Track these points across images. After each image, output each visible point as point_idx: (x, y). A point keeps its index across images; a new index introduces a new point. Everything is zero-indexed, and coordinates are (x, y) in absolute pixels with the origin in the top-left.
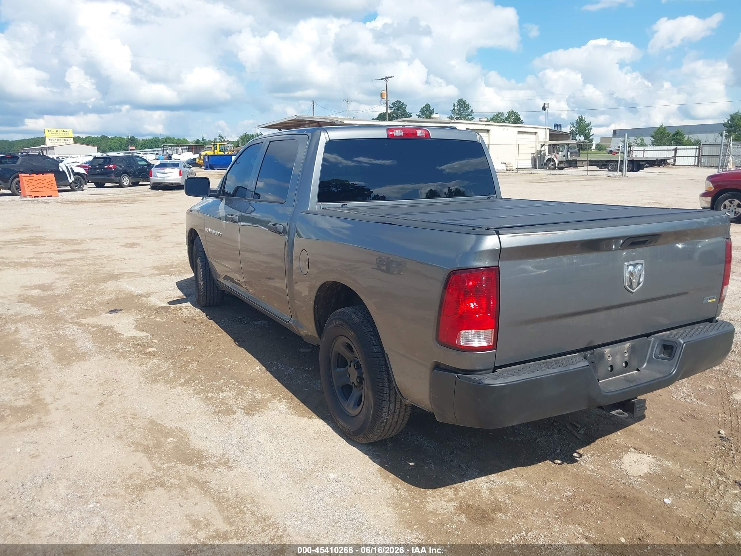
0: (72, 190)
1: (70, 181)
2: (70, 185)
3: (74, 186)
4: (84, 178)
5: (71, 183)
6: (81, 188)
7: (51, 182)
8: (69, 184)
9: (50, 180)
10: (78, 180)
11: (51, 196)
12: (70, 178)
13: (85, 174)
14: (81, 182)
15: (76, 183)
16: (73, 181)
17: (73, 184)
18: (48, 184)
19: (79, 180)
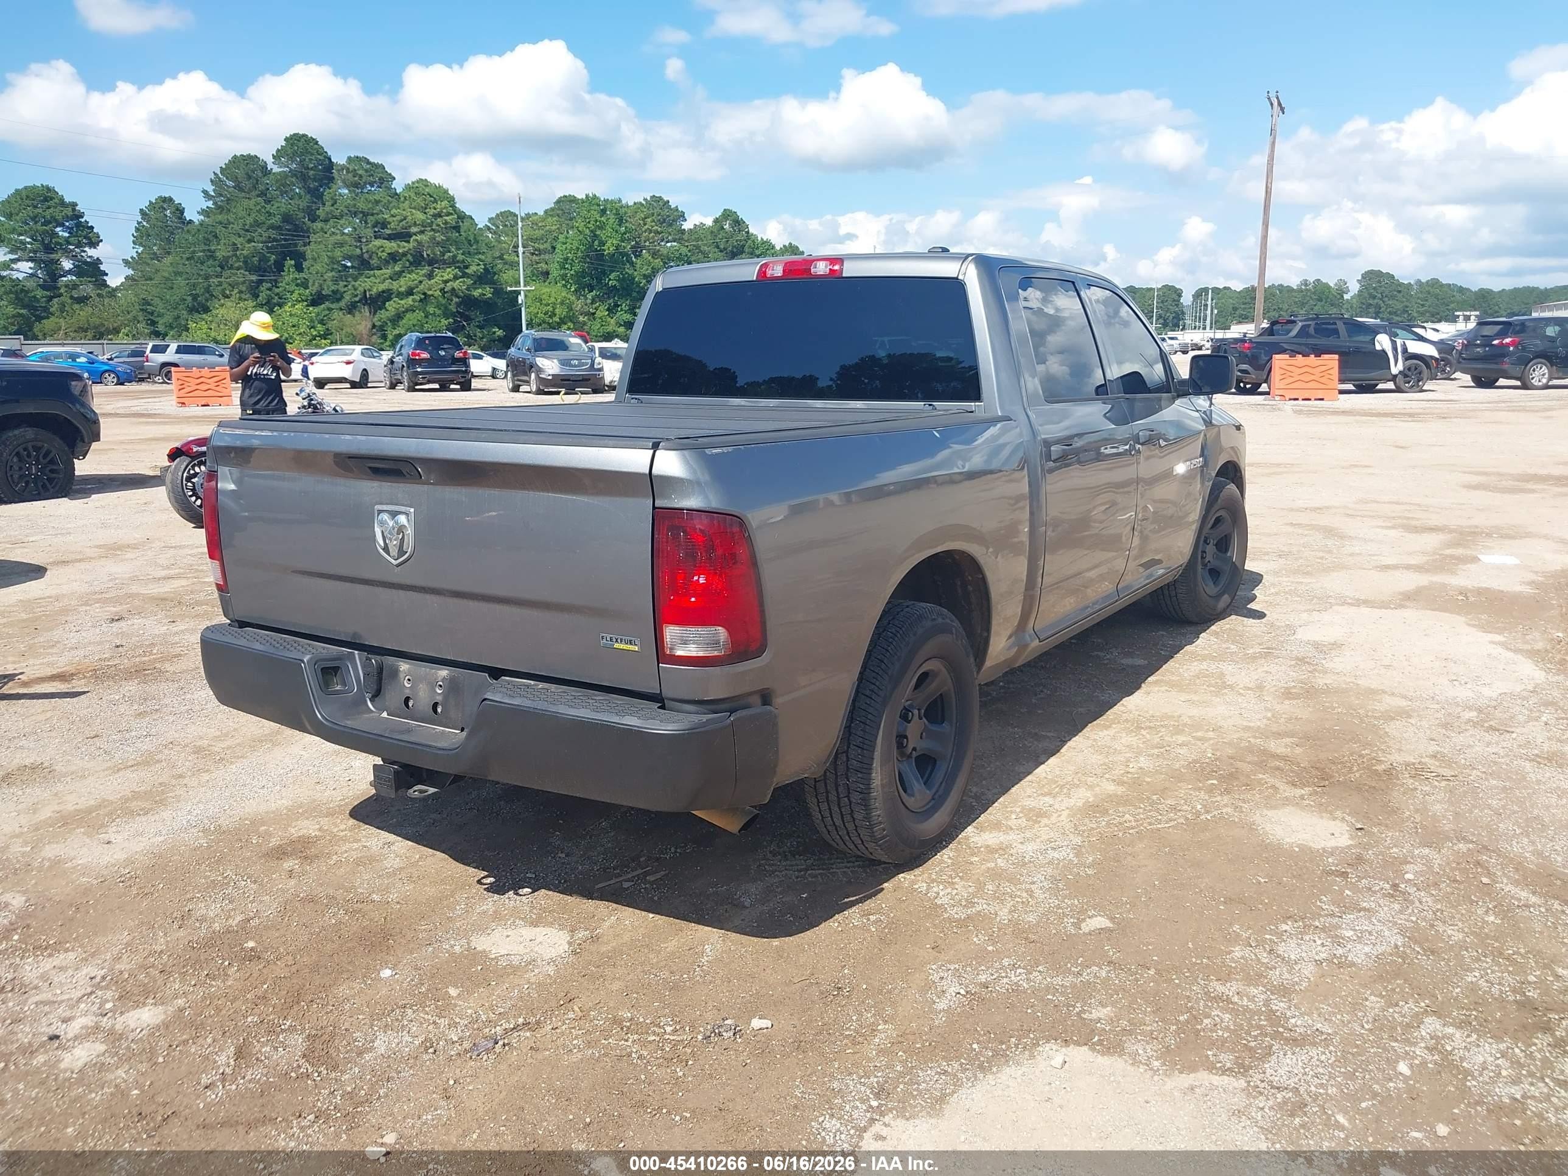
0: (1398, 390)
1: (1394, 370)
2: (1394, 378)
3: (1402, 383)
4: (1428, 366)
5: (1396, 376)
6: (1418, 386)
7: (1329, 372)
8: (1391, 377)
9: (1324, 368)
10: (1413, 368)
11: (1322, 399)
12: (1396, 365)
13: (1432, 357)
14: (1420, 373)
15: (1406, 376)
16: (1400, 372)
17: (1400, 378)
18: (1322, 374)
19: (1416, 369)
